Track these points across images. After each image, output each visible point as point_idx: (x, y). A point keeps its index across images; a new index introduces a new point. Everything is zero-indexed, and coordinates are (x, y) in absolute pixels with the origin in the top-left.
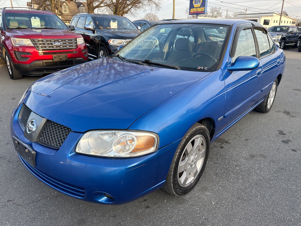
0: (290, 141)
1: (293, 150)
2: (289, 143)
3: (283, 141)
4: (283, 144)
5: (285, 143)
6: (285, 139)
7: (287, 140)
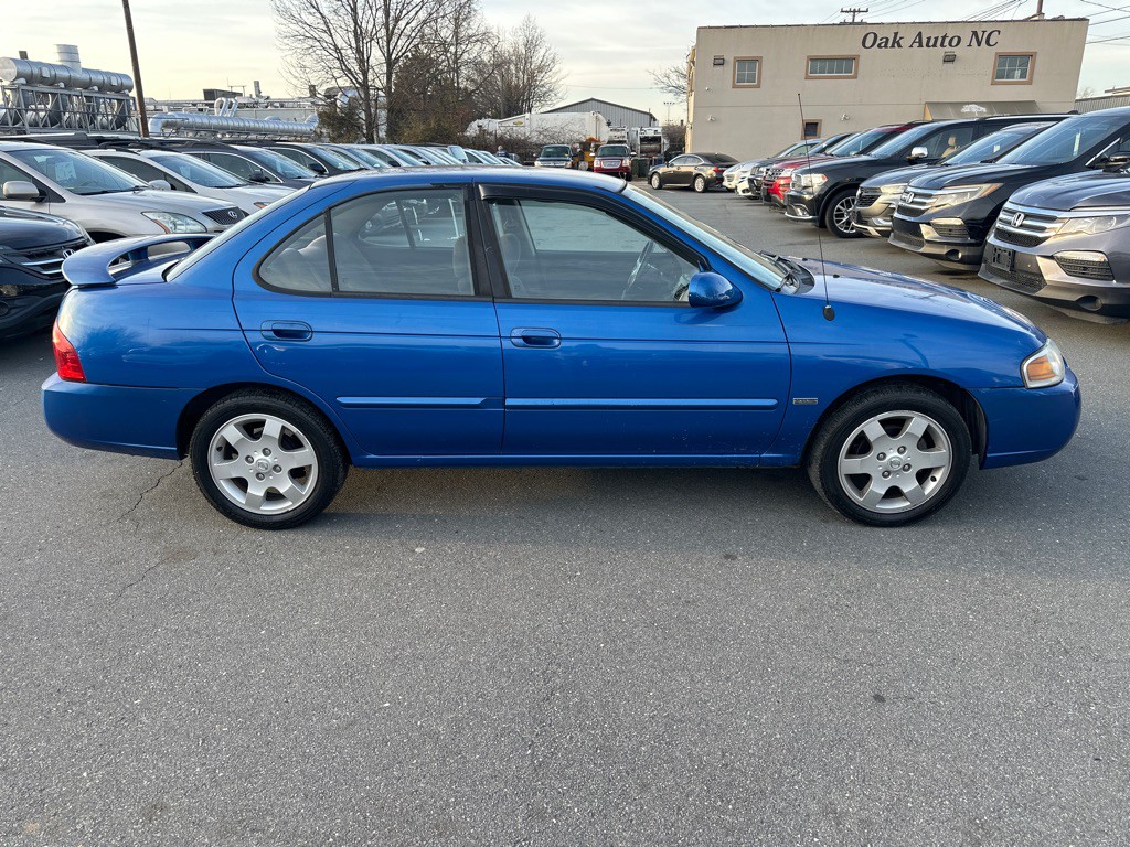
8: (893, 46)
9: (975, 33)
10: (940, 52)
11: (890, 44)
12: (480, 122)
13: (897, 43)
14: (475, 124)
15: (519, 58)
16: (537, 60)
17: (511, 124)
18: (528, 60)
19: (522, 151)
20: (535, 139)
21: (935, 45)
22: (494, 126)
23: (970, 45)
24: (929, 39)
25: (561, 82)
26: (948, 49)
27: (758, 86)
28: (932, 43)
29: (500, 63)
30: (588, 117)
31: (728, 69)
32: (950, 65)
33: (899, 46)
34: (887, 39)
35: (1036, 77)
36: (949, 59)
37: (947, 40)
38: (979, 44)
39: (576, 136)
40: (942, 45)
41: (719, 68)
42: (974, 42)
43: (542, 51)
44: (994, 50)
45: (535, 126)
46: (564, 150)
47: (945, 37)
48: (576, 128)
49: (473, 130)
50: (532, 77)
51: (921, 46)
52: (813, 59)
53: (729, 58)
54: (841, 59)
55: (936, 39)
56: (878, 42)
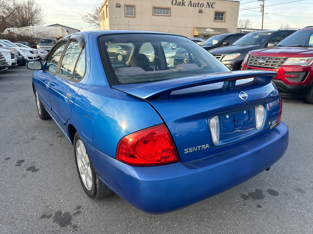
0: (16, 165)
1: (9, 158)
2: (17, 163)
3: (23, 161)
4: (21, 159)
5: (20, 161)
6: (23, 164)
7: (21, 164)
8: (182, 5)
9: (208, 3)
10: (197, 9)
11: (181, 4)
12: (9, 29)
13: (183, 4)
14: (6, 30)
15: (26, 8)
16: (33, 9)
17: (24, 30)
18: (30, 9)
19: (30, 41)
20: (36, 36)
21: (196, 6)
22: (16, 31)
23: (206, 7)
24: (194, 4)
25: (44, 17)
26: (200, 8)
27: (135, 17)
28: (195, 5)
29: (18, 8)
30: (59, 28)
31: (122, 9)
32: (200, 14)
33: (184, 5)
34: (180, 2)
35: (226, 20)
36: (201, 12)
37: (199, 5)
38: (209, 7)
39: (54, 36)
40: (198, 6)
41: (118, 9)
42: (208, 6)
43: (35, 6)
44: (214, 10)
45: (35, 31)
46: (51, 41)
47: (198, 4)
48: (54, 32)
49: (6, 32)
50: (32, 15)
51: (191, 6)
52: (155, 8)
53: (122, 4)
54: (164, 9)
55: (196, 4)
56: (177, 3)
